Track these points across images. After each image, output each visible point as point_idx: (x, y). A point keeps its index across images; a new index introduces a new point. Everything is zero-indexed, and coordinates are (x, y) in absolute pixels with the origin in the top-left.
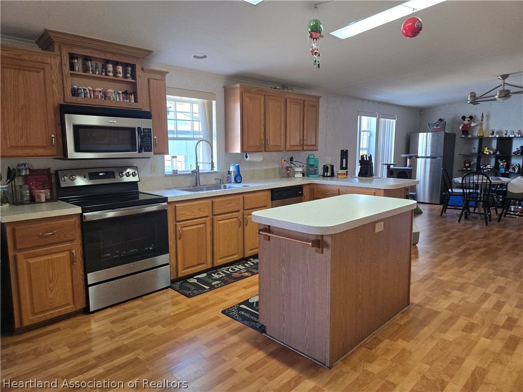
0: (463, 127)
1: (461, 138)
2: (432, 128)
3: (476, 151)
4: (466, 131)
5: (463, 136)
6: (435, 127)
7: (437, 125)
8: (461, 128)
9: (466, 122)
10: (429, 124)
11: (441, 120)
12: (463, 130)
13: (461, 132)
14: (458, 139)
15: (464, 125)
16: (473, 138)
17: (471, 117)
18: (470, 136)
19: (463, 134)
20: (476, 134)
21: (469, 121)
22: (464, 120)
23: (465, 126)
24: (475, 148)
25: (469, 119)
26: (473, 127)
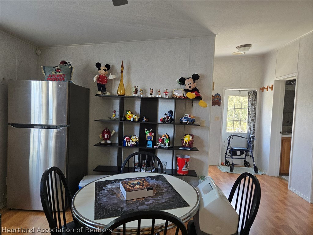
0: (98, 79)
1: (97, 95)
2: (48, 74)
3: (117, 115)
4: (103, 85)
5: (99, 93)
6: (54, 73)
7: (57, 70)
8: (95, 79)
9: (102, 72)
10: (44, 68)
11: (64, 63)
12: (98, 84)
13: (96, 87)
14: (92, 97)
15: (100, 76)
16: (113, 97)
17: (108, 66)
18: (108, 94)
19: (99, 90)
20: (116, 90)
21: (105, 70)
22: (100, 69)
23: (101, 78)
24: (115, 112)
25: (106, 68)
26: (112, 80)
